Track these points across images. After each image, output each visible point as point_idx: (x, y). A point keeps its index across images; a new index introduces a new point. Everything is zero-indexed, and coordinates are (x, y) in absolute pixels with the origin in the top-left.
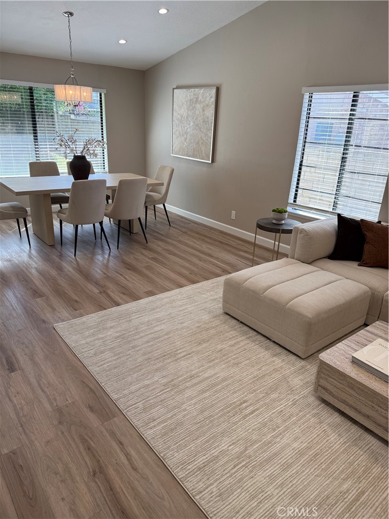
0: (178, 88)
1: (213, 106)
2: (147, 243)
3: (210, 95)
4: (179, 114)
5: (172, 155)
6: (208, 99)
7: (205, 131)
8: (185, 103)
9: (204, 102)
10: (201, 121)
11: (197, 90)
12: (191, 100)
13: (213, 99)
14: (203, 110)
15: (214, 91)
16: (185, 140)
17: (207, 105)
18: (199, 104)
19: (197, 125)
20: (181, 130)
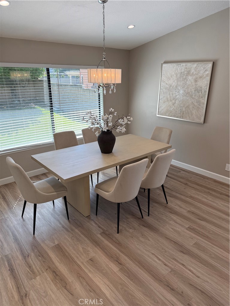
0: (166, 62)
1: (209, 78)
2: (167, 203)
3: (204, 68)
4: (167, 84)
5: (157, 115)
6: (201, 72)
7: (197, 98)
8: (175, 75)
9: (197, 74)
10: (193, 90)
11: (189, 64)
12: (181, 73)
13: (209, 72)
14: (196, 81)
15: (210, 65)
16: (173, 105)
17: (201, 77)
18: (191, 76)
19: (188, 93)
20: (168, 97)
